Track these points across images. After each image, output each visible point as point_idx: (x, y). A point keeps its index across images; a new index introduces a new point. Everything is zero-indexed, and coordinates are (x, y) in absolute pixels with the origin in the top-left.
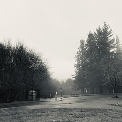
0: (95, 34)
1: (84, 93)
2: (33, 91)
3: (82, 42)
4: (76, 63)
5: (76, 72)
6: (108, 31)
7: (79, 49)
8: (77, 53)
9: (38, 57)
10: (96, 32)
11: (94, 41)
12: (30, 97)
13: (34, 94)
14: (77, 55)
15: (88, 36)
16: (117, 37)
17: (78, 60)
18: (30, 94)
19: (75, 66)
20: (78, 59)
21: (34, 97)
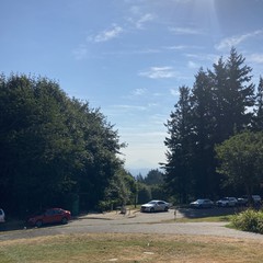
0: (211, 74)
3: (184, 91)
4: (169, 136)
5: (169, 157)
6: (241, 67)
7: (176, 106)
8: (172, 116)
10: (213, 70)
14: (171, 120)
15: (195, 80)
16: (261, 80)
17: (173, 131)
19: (166, 144)
20: (175, 128)
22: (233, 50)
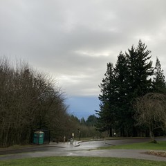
0: (128, 56)
1: (111, 136)
2: (41, 132)
3: (110, 65)
4: (102, 94)
5: (102, 107)
6: (145, 51)
7: (105, 75)
8: (103, 81)
9: (49, 84)
10: (128, 53)
11: (125, 65)
12: (35, 140)
13: (41, 136)
14: (103, 83)
15: (117, 59)
16: (157, 60)
17: (104, 91)
18: (36, 135)
20: (105, 89)
21: (41, 141)
22: (140, 41)
